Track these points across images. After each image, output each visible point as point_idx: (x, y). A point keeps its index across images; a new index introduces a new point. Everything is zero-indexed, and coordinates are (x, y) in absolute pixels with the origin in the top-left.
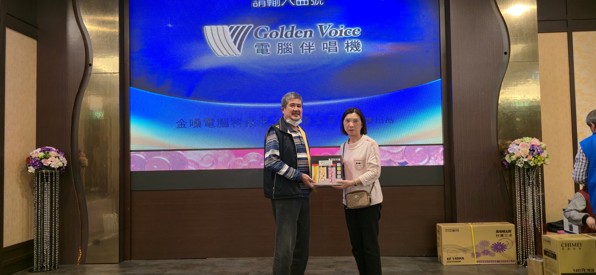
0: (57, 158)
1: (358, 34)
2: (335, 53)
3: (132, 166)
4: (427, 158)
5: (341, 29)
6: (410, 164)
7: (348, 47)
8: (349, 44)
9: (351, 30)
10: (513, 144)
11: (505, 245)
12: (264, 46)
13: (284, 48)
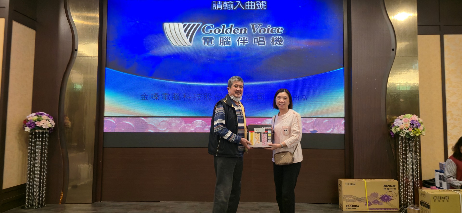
0: (47, 120)
1: (281, 32)
2: (263, 46)
3: (105, 128)
4: (332, 128)
5: (268, 28)
6: (319, 132)
7: (273, 41)
8: (274, 39)
9: (276, 29)
10: (398, 119)
11: (391, 197)
12: (209, 39)
13: (225, 42)
